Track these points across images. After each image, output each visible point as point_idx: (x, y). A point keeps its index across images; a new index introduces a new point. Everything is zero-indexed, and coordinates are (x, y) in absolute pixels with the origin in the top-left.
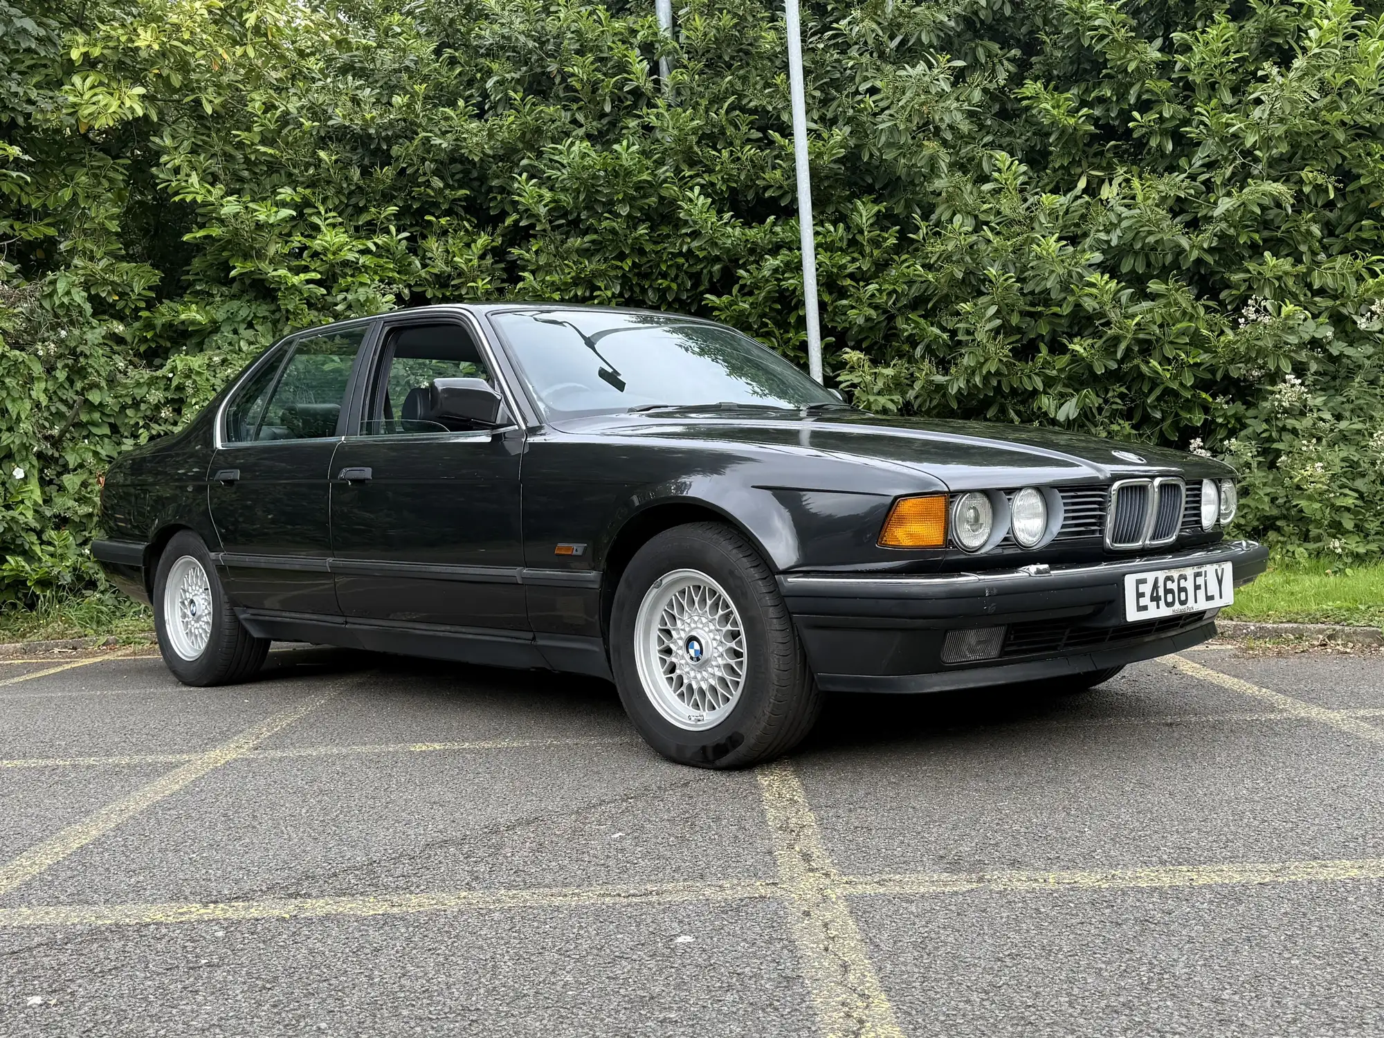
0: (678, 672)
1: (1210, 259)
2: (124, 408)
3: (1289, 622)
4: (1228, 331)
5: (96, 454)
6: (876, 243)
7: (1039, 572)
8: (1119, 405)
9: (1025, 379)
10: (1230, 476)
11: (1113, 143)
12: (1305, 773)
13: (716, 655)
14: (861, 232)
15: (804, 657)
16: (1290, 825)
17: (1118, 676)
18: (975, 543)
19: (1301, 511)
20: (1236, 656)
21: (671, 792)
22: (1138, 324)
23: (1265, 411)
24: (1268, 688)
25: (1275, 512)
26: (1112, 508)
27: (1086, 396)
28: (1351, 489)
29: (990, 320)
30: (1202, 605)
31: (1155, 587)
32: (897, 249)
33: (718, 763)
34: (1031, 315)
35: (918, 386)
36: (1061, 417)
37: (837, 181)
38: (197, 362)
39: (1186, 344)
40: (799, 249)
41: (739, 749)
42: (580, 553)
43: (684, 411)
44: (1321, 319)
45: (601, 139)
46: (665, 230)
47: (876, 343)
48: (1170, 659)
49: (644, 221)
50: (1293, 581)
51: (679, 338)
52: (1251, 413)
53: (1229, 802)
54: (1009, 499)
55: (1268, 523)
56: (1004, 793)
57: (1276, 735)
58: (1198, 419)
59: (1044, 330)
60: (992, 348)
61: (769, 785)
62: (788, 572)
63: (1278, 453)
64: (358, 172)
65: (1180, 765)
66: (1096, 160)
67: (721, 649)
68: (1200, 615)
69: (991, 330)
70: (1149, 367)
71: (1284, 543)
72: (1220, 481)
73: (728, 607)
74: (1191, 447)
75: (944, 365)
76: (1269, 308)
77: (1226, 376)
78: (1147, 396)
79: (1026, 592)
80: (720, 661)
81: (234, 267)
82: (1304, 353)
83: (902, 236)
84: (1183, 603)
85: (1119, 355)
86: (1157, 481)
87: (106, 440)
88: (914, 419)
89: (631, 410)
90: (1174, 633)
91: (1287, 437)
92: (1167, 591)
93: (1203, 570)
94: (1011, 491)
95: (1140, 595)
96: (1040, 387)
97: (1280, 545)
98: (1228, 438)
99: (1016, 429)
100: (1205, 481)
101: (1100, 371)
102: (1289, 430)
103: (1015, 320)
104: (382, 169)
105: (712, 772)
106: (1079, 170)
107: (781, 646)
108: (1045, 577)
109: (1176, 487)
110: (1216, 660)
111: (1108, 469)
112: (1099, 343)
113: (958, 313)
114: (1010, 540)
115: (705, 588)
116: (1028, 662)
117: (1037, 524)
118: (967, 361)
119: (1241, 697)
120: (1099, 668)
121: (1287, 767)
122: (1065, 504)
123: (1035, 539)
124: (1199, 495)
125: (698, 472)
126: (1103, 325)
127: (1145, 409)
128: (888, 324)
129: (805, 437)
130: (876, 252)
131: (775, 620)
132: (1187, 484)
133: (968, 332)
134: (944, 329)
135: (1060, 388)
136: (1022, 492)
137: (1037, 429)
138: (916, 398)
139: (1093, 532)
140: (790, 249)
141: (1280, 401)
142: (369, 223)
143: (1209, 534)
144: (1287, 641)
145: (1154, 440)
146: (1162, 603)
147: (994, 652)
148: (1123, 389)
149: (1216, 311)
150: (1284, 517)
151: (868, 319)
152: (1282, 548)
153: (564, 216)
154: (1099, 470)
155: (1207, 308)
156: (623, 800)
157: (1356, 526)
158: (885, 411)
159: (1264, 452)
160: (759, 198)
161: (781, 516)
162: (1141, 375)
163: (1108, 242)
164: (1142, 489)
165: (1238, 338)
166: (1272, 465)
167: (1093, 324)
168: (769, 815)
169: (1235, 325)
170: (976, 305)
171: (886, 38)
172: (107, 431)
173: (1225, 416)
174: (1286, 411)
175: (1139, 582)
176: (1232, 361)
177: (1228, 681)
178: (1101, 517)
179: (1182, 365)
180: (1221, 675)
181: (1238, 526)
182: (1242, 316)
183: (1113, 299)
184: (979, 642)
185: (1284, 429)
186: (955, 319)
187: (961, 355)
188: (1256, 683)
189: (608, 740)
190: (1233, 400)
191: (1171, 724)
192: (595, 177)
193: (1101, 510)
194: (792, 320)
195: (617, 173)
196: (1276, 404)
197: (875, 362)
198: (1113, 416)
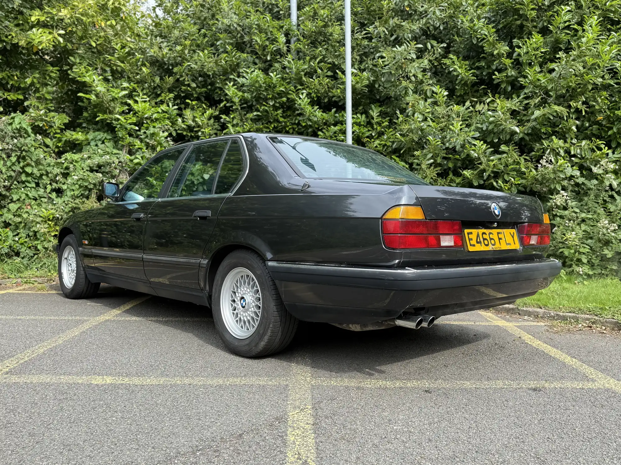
1: (527, 138)
2: (42, 175)
3: (570, 312)
4: (533, 170)
5: (27, 195)
6: (379, 124)
11: (483, 87)
14: (373, 118)
19: (564, 253)
22: (494, 165)
23: (548, 207)
28: (587, 245)
29: (429, 160)
32: (389, 127)
34: (446, 158)
37: (364, 96)
38: (76, 157)
39: (514, 175)
40: (345, 124)
44: (574, 168)
45: (266, 71)
46: (289, 113)
49: (280, 108)
59: (451, 165)
60: (428, 172)
63: (553, 226)
64: (159, 78)
66: (475, 94)
69: (428, 164)
70: (497, 184)
76: (553, 160)
77: (531, 190)
81: (99, 116)
82: (566, 181)
83: (390, 121)
85: (485, 177)
87: (33, 189)
91: (558, 219)
101: (475, 184)
102: (558, 216)
103: (439, 160)
104: (169, 78)
106: (468, 97)
112: (476, 172)
113: (414, 156)
126: (479, 164)
130: (379, 128)
133: (418, 165)
140: (342, 124)
141: (555, 203)
142: (161, 101)
149: (529, 161)
153: (246, 103)
155: (525, 159)
157: (588, 261)
160: (330, 101)
162: (493, 187)
163: (482, 128)
165: (537, 173)
167: (474, 163)
169: (536, 168)
170: (422, 153)
171: (389, 36)
172: (34, 185)
174: (558, 207)
176: (534, 184)
179: (512, 184)
182: (540, 163)
183: (484, 153)
185: (556, 215)
186: (412, 158)
192: (261, 86)
195: (270, 87)
196: (553, 204)
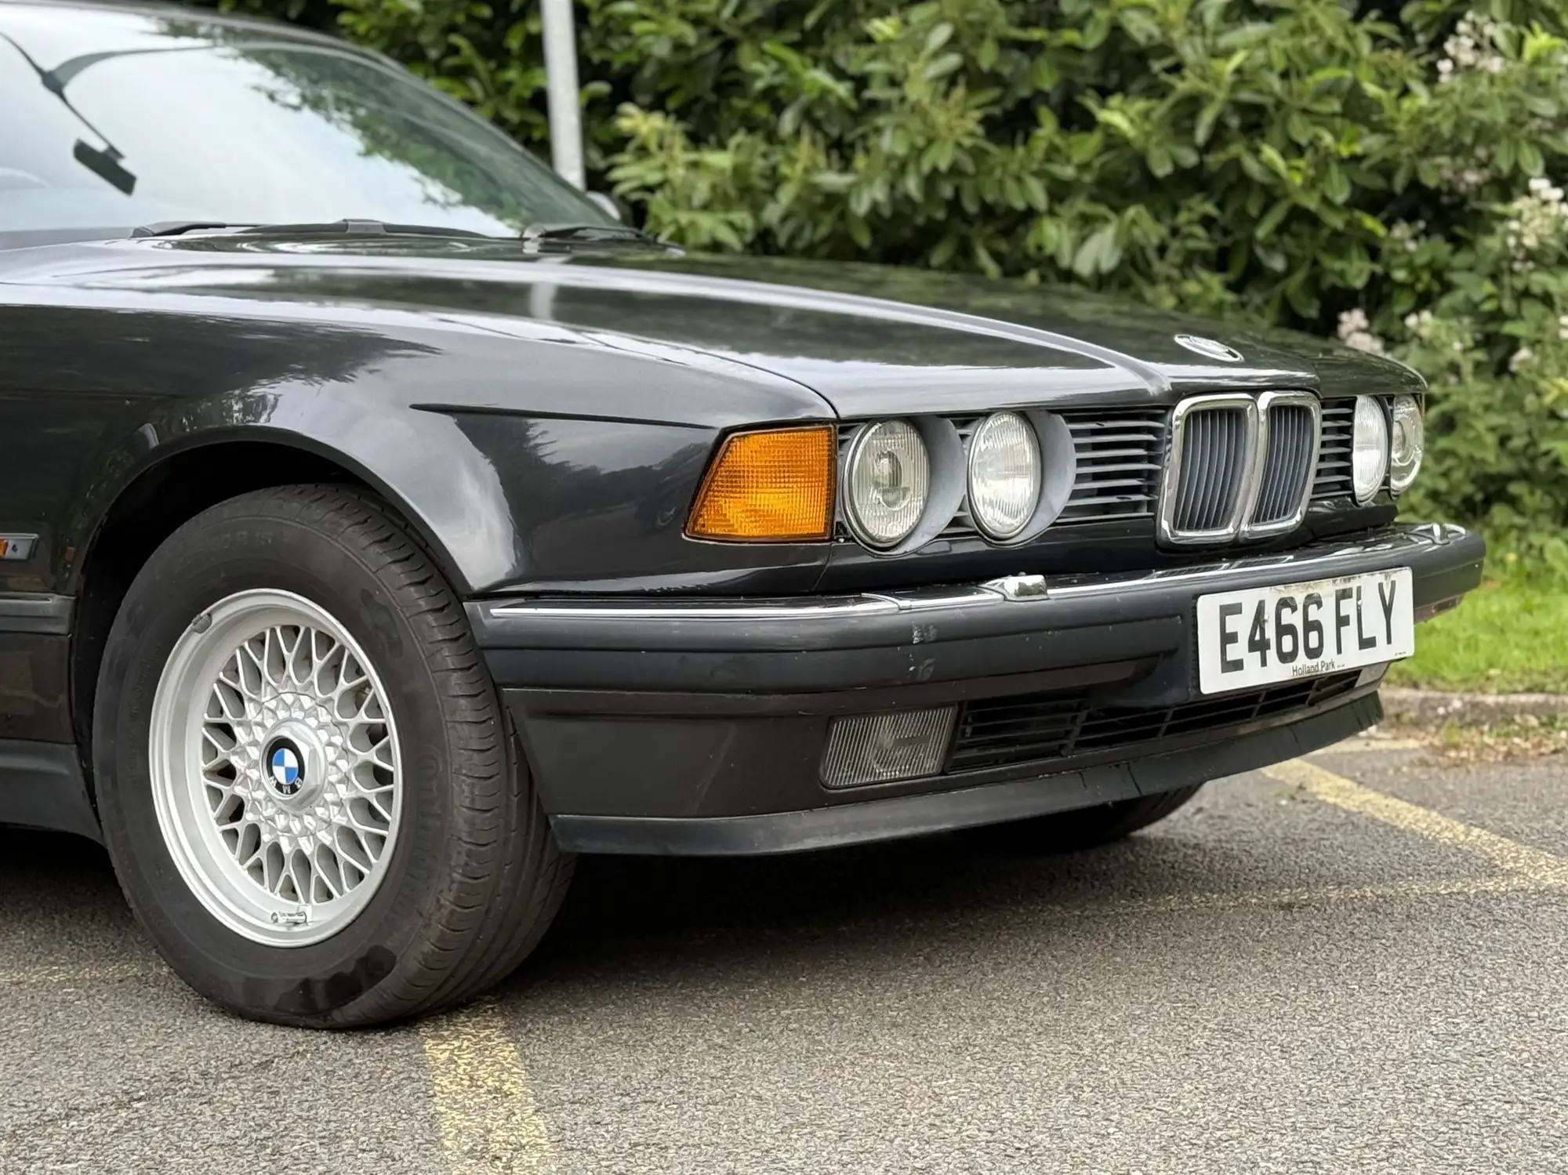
0: (249, 817)
3: (1529, 690)
4: (1417, 87)
7: (1024, 591)
8: (1201, 240)
9: (1011, 186)
10: (1409, 389)
12: (1551, 1000)
13: (333, 778)
15: (528, 777)
16: (1518, 1109)
17: (1188, 808)
18: (891, 530)
19: (1557, 463)
20: (1424, 763)
21: (230, 1083)
22: (1238, 71)
23: (1491, 257)
24: (1483, 826)
25: (1507, 466)
26: (1174, 454)
27: (1134, 222)
29: (936, 55)
30: (1351, 658)
31: (1259, 620)
33: (338, 1016)
34: (1023, 46)
35: (786, 195)
36: (1084, 266)
39: (1334, 115)
41: (382, 983)
42: (22, 553)
43: (267, 236)
47: (697, 100)
48: (1292, 769)
50: (1539, 607)
51: (256, 73)
52: (1463, 258)
53: (1399, 1064)
54: (963, 437)
55: (1492, 488)
56: (948, 1059)
57: (1497, 922)
58: (1357, 272)
59: (1048, 81)
60: (940, 118)
61: (451, 1061)
62: (490, 595)
63: (1513, 344)
65: (1303, 990)
67: (343, 764)
68: (1347, 680)
69: (938, 78)
70: (1261, 163)
71: (1523, 530)
72: (1390, 399)
73: (359, 672)
74: (1343, 330)
75: (841, 151)
76: (1501, 41)
77: (1414, 184)
78: (1256, 222)
79: (995, 635)
80: (343, 792)
84: (1313, 653)
85: (1201, 135)
86: (1265, 400)
88: (778, 262)
89: (140, 233)
90: (1297, 717)
91: (1532, 310)
92: (1283, 630)
93: (1354, 584)
94: (967, 419)
95: (1228, 638)
96: (1041, 201)
97: (1514, 534)
98: (1417, 309)
99: (991, 288)
100: (1361, 400)
101: (1162, 169)
102: (1534, 296)
103: (987, 57)
105: (324, 1036)
107: (476, 756)
108: (1037, 602)
109: (1303, 412)
110: (1384, 771)
111: (1166, 374)
112: (1161, 108)
113: (869, 40)
114: (964, 525)
115: (308, 631)
116: (1000, 782)
117: (1019, 489)
118: (891, 143)
119: (1431, 845)
120: (1144, 793)
121: (1515, 989)
122: (1079, 448)
123: (1016, 522)
124: (1348, 430)
125: (296, 374)
126: (1169, 70)
127: (1251, 253)
128: (722, 59)
129: (542, 300)
131: (462, 701)
132: (1323, 406)
133: (892, 82)
134: (839, 74)
135: (1081, 205)
136: (991, 422)
137: (1035, 291)
138: (785, 219)
139: (1136, 506)
141: (1519, 235)
143: (1368, 510)
144: (1525, 732)
145: (1272, 314)
146: (1272, 654)
147: (930, 764)
148: (1210, 208)
149: (1393, 45)
150: (1525, 476)
151: (679, 46)
152: (1519, 540)
154: (1147, 375)
155: (1376, 38)
156: (120, 1105)
158: (716, 246)
159: (1487, 342)
161: (477, 474)
162: (1244, 181)
164: (1235, 416)
165: (1437, 103)
166: (1502, 369)
167: (1146, 70)
168: (446, 1126)
169: (1431, 76)
170: (906, 22)
173: (1410, 267)
174: (1530, 255)
175: (1227, 611)
176: (1425, 152)
177: (1408, 816)
178: (1151, 475)
179: (1324, 161)
180: (1392, 802)
181: (1434, 495)
182: (1444, 55)
183: (1189, 16)
184: (900, 743)
185: (1526, 294)
186: (865, 51)
187: (878, 131)
188: (1462, 818)
189: (87, 973)
190: (1427, 233)
191: (1289, 907)
193: (1151, 460)
194: (514, 42)
196: (1512, 241)
197: (696, 140)
198: (1190, 260)
